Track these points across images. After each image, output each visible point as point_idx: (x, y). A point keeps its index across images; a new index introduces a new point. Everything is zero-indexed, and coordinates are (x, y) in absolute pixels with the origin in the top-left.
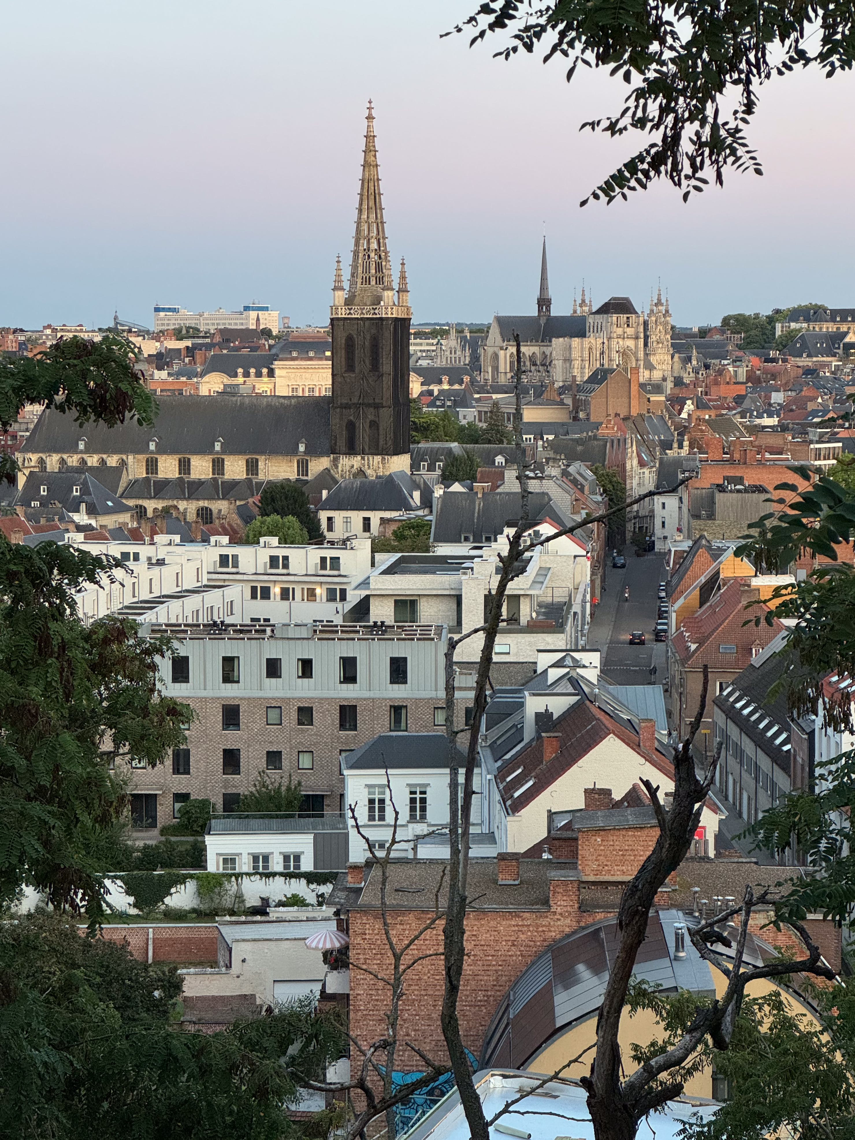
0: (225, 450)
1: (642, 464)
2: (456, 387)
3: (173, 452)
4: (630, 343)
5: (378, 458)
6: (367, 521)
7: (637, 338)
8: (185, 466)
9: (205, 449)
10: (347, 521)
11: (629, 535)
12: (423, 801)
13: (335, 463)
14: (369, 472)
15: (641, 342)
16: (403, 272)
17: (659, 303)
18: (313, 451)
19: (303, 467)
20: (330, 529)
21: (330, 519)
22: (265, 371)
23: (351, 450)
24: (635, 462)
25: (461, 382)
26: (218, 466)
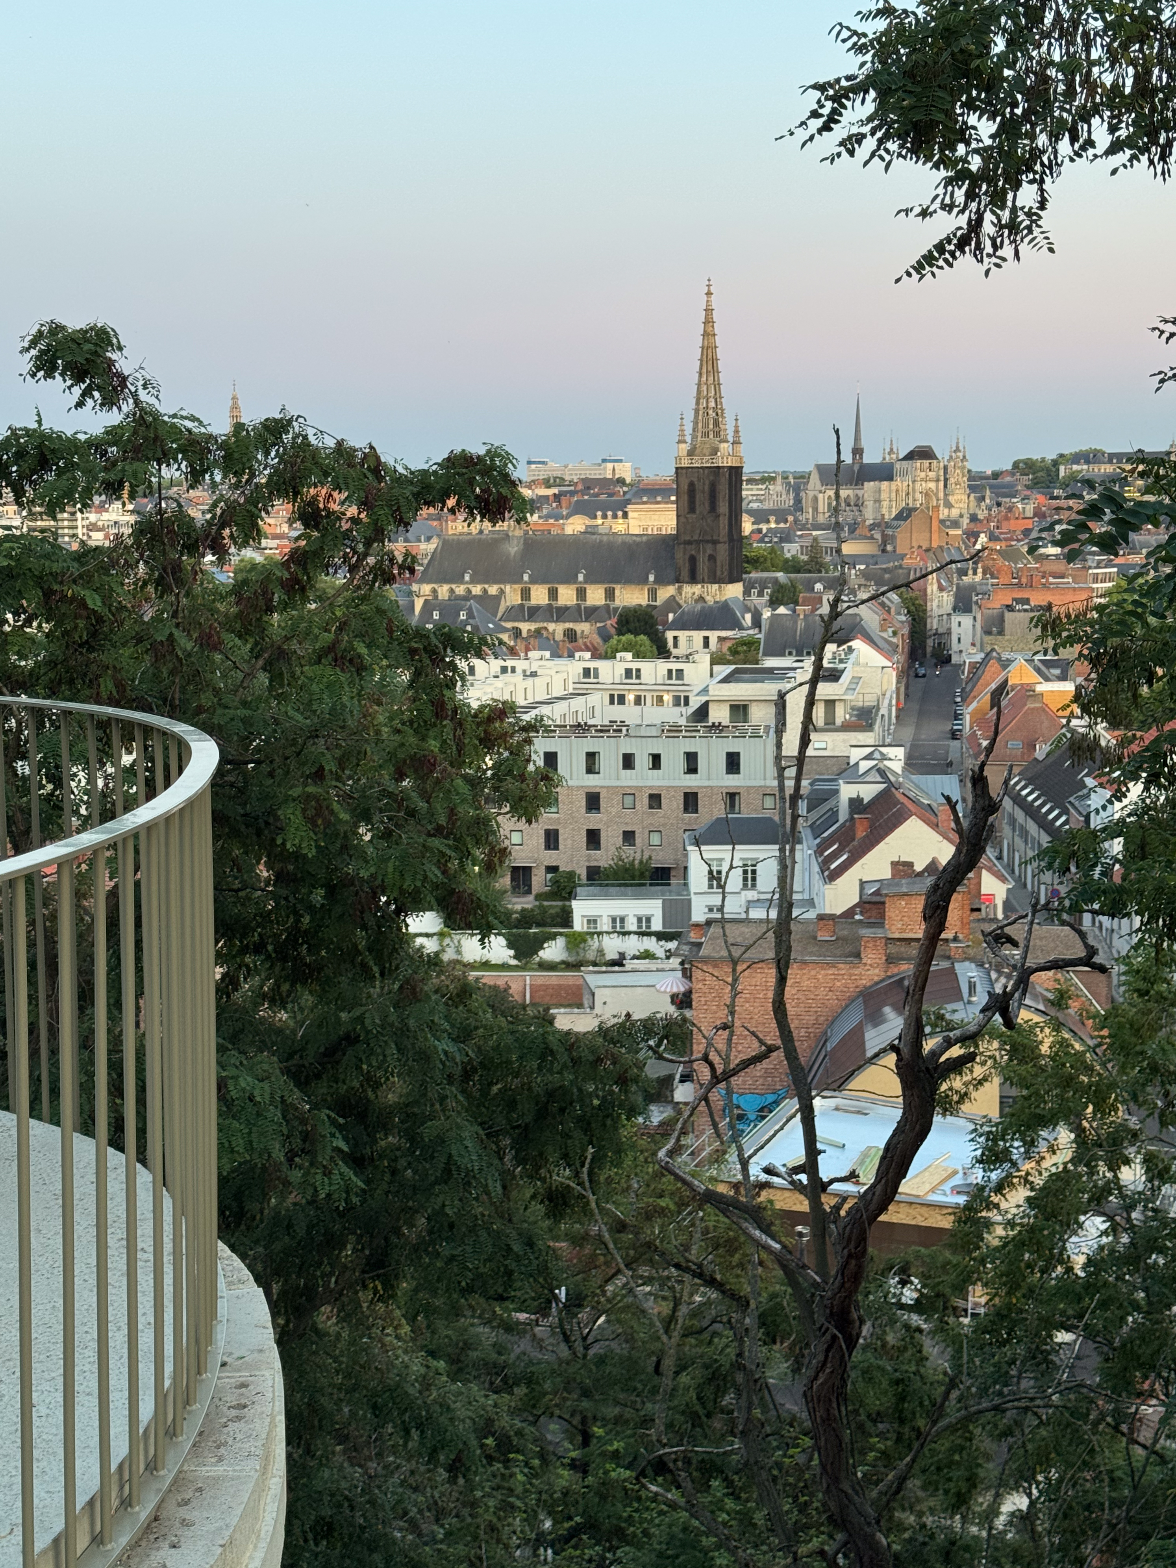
0: (586, 581)
1: (941, 589)
2: (782, 525)
3: (543, 582)
4: (932, 485)
5: (716, 586)
6: (706, 639)
7: (938, 480)
8: (553, 594)
9: (570, 579)
10: (690, 639)
11: (929, 650)
12: (754, 872)
13: (680, 590)
14: (708, 598)
15: (942, 484)
16: (736, 427)
17: (957, 450)
18: (661, 581)
19: (653, 594)
20: (676, 646)
21: (675, 638)
22: (620, 513)
23: (693, 579)
24: (935, 587)
25: (786, 521)
26: (581, 594)
